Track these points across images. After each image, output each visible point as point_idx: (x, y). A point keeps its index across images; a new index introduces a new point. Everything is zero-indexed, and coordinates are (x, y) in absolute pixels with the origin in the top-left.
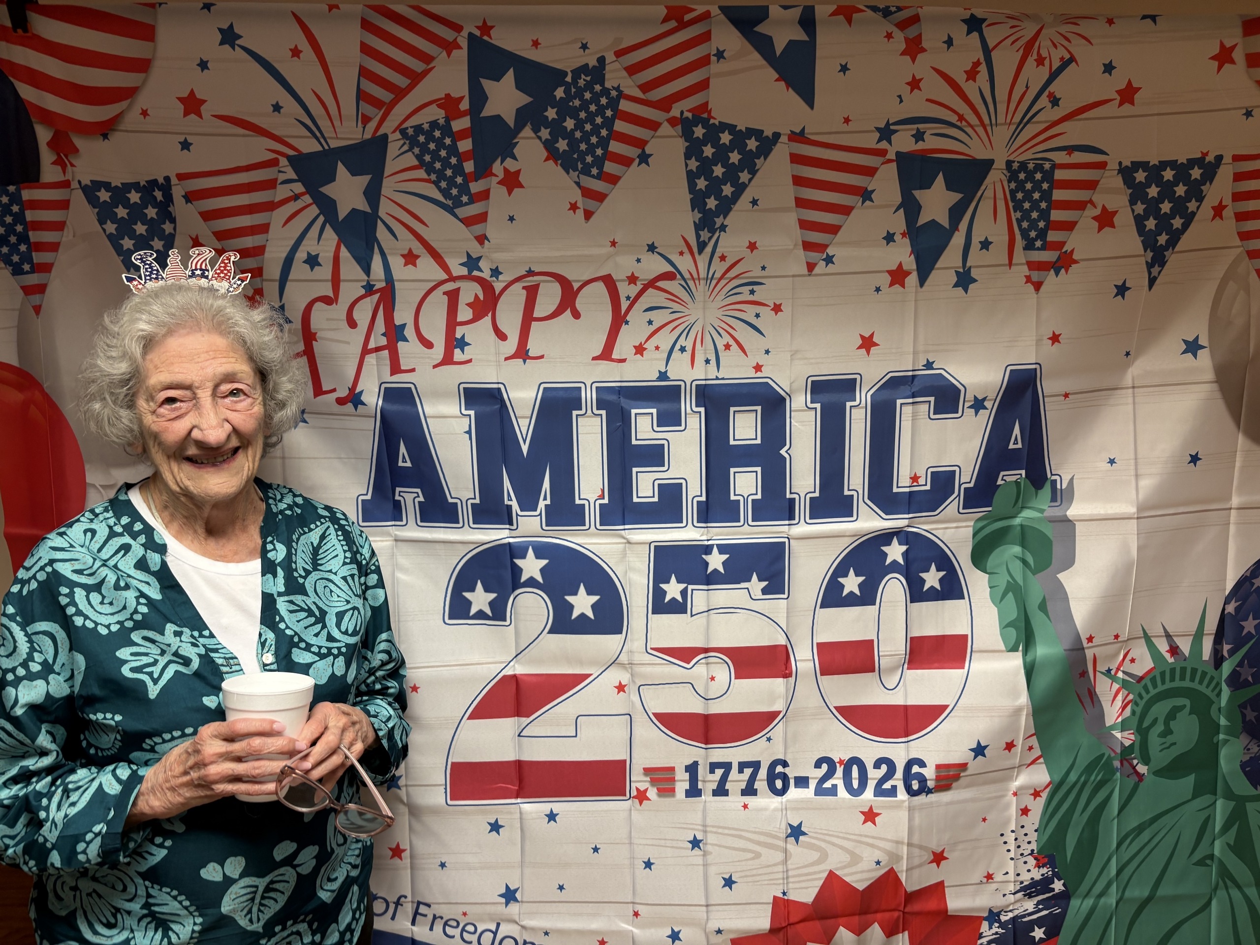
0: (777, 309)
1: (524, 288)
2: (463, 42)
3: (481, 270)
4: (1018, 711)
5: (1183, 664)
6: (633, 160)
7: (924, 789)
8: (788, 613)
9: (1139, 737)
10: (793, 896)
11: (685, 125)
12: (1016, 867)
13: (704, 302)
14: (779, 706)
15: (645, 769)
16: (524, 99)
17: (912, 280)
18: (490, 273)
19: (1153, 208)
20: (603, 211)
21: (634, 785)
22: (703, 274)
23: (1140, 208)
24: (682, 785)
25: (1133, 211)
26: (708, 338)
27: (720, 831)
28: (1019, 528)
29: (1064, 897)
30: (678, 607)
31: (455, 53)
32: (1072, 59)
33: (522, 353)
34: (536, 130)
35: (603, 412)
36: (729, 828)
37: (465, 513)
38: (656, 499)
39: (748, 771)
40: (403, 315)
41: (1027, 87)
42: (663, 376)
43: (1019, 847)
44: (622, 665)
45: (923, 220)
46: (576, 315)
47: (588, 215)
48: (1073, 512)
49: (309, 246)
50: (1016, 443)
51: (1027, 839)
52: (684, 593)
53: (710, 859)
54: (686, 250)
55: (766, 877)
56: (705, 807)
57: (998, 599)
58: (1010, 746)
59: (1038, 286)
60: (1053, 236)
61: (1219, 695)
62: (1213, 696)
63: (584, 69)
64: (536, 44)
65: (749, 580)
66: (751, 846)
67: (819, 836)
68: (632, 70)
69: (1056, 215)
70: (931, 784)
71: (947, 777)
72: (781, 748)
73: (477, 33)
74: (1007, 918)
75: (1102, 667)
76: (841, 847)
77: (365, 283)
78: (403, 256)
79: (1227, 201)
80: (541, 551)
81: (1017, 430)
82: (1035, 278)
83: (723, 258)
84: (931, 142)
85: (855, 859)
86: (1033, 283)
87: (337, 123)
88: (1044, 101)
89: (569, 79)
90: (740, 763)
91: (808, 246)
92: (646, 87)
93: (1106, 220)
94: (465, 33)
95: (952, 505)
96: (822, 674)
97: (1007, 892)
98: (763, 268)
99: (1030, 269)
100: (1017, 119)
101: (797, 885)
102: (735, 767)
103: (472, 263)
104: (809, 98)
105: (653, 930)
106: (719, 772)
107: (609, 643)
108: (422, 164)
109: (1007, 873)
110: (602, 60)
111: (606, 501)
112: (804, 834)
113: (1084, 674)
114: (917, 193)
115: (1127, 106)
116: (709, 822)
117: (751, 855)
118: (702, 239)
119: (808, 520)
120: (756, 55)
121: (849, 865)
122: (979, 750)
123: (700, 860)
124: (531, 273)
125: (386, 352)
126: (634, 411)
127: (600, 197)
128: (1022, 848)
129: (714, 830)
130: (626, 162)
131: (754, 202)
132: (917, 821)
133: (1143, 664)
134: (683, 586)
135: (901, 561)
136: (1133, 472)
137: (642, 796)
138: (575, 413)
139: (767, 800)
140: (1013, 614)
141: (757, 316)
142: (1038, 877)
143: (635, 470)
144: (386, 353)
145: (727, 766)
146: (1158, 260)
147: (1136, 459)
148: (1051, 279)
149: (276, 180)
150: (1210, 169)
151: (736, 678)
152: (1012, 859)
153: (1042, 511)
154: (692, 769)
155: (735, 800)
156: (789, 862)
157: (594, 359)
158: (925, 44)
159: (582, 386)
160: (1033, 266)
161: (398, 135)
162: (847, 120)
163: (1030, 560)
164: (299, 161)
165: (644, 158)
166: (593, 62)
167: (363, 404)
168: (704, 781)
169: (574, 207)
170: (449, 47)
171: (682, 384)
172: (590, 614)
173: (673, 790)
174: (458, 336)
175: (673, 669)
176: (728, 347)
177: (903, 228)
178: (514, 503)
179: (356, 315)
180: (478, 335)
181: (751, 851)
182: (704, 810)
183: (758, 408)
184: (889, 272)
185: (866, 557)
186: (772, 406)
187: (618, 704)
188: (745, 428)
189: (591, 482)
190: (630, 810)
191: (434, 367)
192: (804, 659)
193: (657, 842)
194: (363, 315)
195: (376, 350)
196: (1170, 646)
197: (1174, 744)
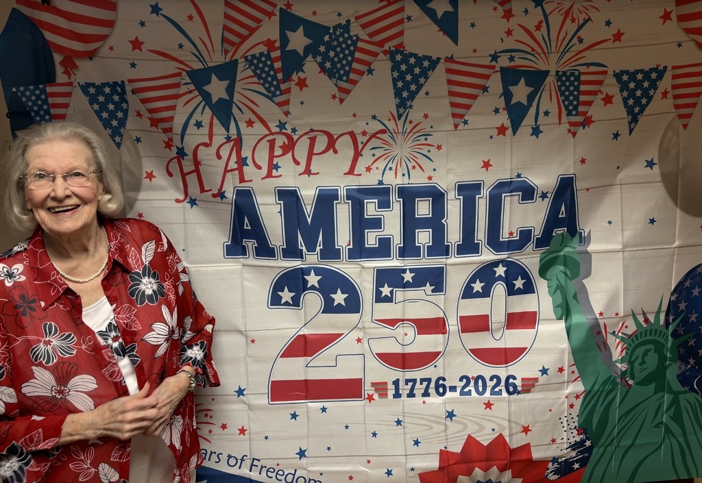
0: (439, 147)
1: (308, 138)
2: (277, 13)
3: (286, 129)
4: (563, 351)
6: (365, 72)
7: (516, 391)
8: (445, 302)
9: (629, 366)
10: (450, 449)
11: (391, 54)
12: (567, 435)
13: (401, 144)
14: (440, 349)
15: (372, 383)
16: (308, 41)
17: (509, 132)
18: (291, 130)
19: (632, 93)
20: (349, 99)
21: (366, 392)
22: (400, 130)
23: (625, 94)
24: (391, 392)
25: (622, 95)
26: (403, 163)
27: (411, 415)
28: (563, 257)
30: (388, 299)
31: (273, 18)
32: (589, 19)
33: (308, 171)
34: (314, 57)
35: (350, 202)
36: (415, 415)
37: (279, 253)
38: (377, 246)
39: (425, 384)
40: (246, 153)
41: (566, 34)
42: (381, 183)
44: (360, 329)
45: (514, 101)
46: (336, 152)
47: (341, 101)
48: (590, 248)
49: (197, 116)
50: (562, 215)
51: (573, 420)
52: (391, 292)
53: (406, 430)
54: (392, 118)
55: (436, 439)
56: (403, 403)
57: (552, 293)
58: (561, 370)
59: (574, 134)
60: (581, 109)
62: (664, 343)
63: (339, 26)
64: (314, 13)
65: (425, 286)
66: (427, 423)
67: (462, 417)
68: (364, 26)
69: (582, 98)
70: (519, 389)
71: (528, 385)
72: (442, 371)
73: (285, 8)
74: (562, 460)
76: (474, 422)
77: (226, 136)
78: (246, 122)
79: (669, 89)
80: (318, 271)
81: (563, 208)
82: (573, 130)
84: (518, 62)
85: (482, 428)
86: (572, 133)
87: (212, 54)
88: (575, 40)
89: (331, 31)
90: (421, 379)
91: (454, 115)
92: (371, 35)
93: (608, 100)
94: (278, 8)
95: (530, 247)
96: (462, 332)
97: (563, 448)
98: (432, 127)
99: (570, 126)
100: (561, 50)
101: (452, 443)
102: (418, 381)
103: (282, 125)
104: (455, 40)
105: (378, 470)
106: (410, 384)
107: (354, 317)
108: (256, 75)
109: (563, 438)
110: (348, 21)
111: (351, 247)
112: (455, 416)
113: (599, 333)
114: (511, 88)
115: (617, 42)
116: (406, 411)
117: (428, 428)
118: (400, 113)
119: (456, 256)
120: (428, 19)
121: (478, 431)
122: (544, 371)
123: (402, 431)
124: (312, 130)
125: (237, 171)
126: (366, 201)
127: (348, 92)
128: (570, 425)
129: (408, 415)
130: (361, 73)
131: (427, 93)
132: (513, 408)
134: (391, 289)
135: (503, 275)
136: (620, 228)
137: (370, 398)
138: (335, 202)
139: (435, 399)
140: (560, 300)
141: (429, 151)
142: (578, 440)
143: (366, 231)
145: (414, 381)
146: (634, 119)
147: (622, 221)
148: (580, 130)
149: (180, 83)
150: (661, 73)
151: (418, 334)
152: (565, 431)
153: (575, 248)
154: (396, 383)
155: (419, 399)
156: (447, 431)
157: (345, 174)
158: (513, 13)
159: (339, 188)
160: (571, 124)
161: (243, 60)
162: (475, 51)
163: (569, 273)
164: (193, 74)
165: (370, 72)
166: (344, 22)
167: (226, 197)
168: (402, 389)
169: (334, 97)
170: (270, 15)
171: (391, 186)
172: (343, 304)
173: (387, 394)
174: (275, 163)
175: (386, 331)
176: (414, 167)
177: (503, 105)
178: (304, 249)
179: (221, 152)
180: (285, 162)
181: (427, 426)
182: (403, 405)
183: (431, 199)
184: (497, 128)
185: (485, 274)
186: (438, 198)
187: (357, 348)
188: (423, 209)
189: (343, 237)
190: (364, 406)
191: (262, 179)
192: (453, 324)
193: (378, 422)
194: (225, 153)
195: (232, 170)
196: (645, 319)
197: (646, 368)
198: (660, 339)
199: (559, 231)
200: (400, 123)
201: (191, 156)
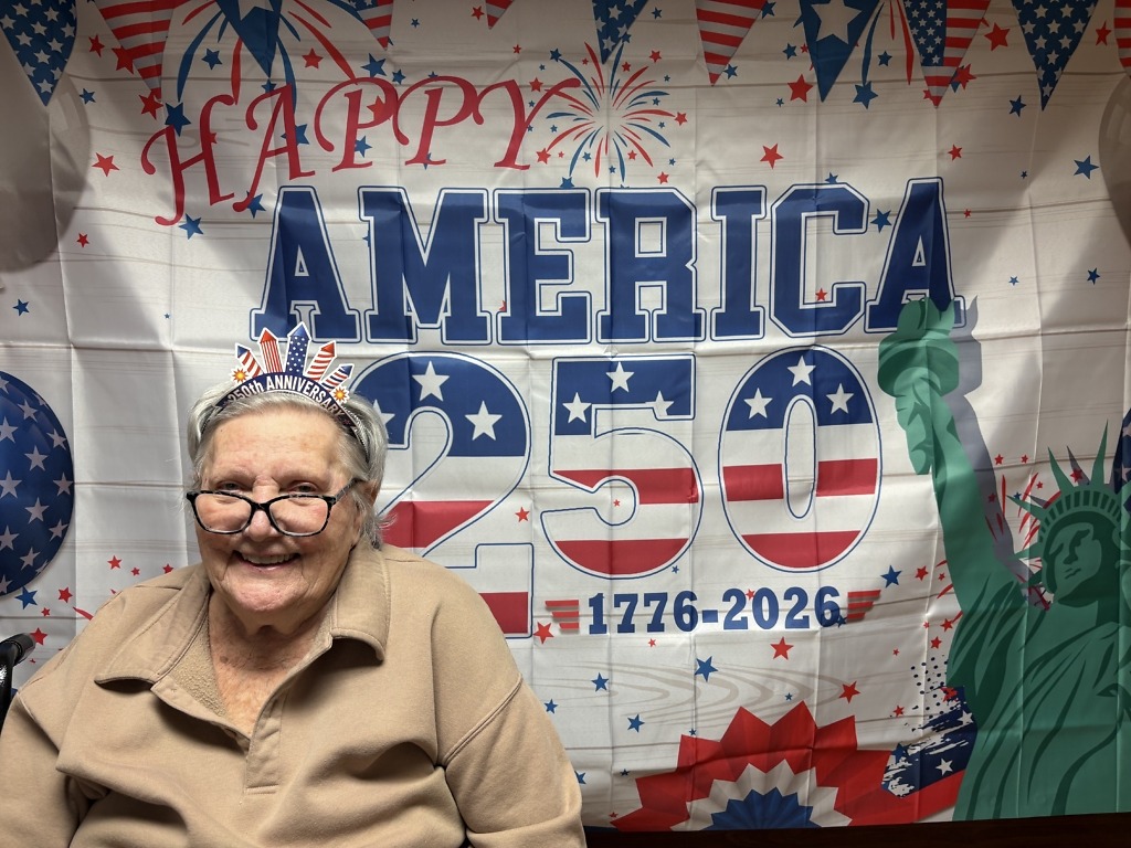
0: (681, 119)
1: (426, 92)
3: (384, 74)
4: (929, 535)
5: (1087, 488)
7: (836, 620)
8: (693, 434)
9: (1046, 565)
10: (701, 735)
12: (926, 701)
13: (608, 109)
14: (684, 533)
15: (547, 602)
17: (813, 93)
18: (392, 77)
19: (1041, 28)
20: (506, 17)
21: (536, 621)
22: (607, 82)
23: (1029, 27)
24: (586, 621)
25: (1023, 30)
26: (612, 147)
27: (626, 669)
28: (924, 350)
29: (972, 730)
30: (581, 428)
33: (423, 157)
35: (506, 221)
36: (635, 666)
37: (363, 326)
38: (559, 314)
39: (655, 604)
40: (303, 117)
42: (567, 184)
43: (929, 680)
44: (524, 489)
45: (822, 35)
46: (479, 120)
47: (492, 21)
48: (978, 331)
49: (209, 43)
50: (919, 260)
51: (937, 671)
52: (588, 412)
53: (615, 699)
54: (589, 58)
55: (673, 717)
56: (610, 644)
57: (906, 422)
58: (922, 573)
59: (937, 101)
60: (949, 52)
61: (1119, 519)
62: (1113, 520)
65: (654, 399)
66: (658, 684)
67: (730, 672)
69: (951, 32)
70: (843, 613)
71: (860, 606)
72: (688, 579)
74: (915, 752)
75: (1011, 492)
76: (751, 683)
77: (265, 83)
78: (305, 57)
79: (1110, 26)
80: (442, 367)
81: (920, 247)
82: (934, 93)
83: (626, 67)
85: (765, 693)
86: (932, 98)
90: (646, 595)
91: (710, 57)
93: (998, 38)
95: (858, 324)
96: (729, 500)
97: (917, 727)
98: (667, 79)
99: (929, 84)
101: (707, 724)
102: (641, 599)
103: (375, 66)
106: (625, 605)
107: (510, 465)
109: (917, 707)
111: (508, 314)
112: (714, 670)
113: (993, 498)
114: (816, 7)
116: (615, 660)
117: (659, 694)
118: (605, 48)
119: (714, 337)
121: (758, 700)
122: (892, 577)
123: (605, 701)
125: (287, 154)
126: (537, 220)
127: (504, 4)
128: (932, 681)
129: (619, 668)
131: (657, 13)
132: (829, 652)
133: (1050, 489)
134: (587, 405)
135: (808, 382)
136: (1035, 291)
137: (544, 633)
138: (477, 220)
139: (675, 636)
140: (922, 436)
141: (662, 125)
142: (947, 710)
143: (538, 282)
144: (285, 155)
145: (632, 599)
146: (1049, 80)
147: (1037, 277)
148: (949, 95)
151: (641, 503)
152: (922, 693)
154: (596, 602)
155: (641, 637)
156: (698, 700)
157: (497, 165)
159: (484, 192)
160: (930, 81)
163: (937, 381)
167: (262, 209)
168: (609, 616)
169: (478, 13)
171: (587, 192)
172: (492, 435)
173: (576, 627)
174: (359, 138)
175: (576, 493)
176: (632, 155)
177: (803, 42)
178: (414, 315)
179: (256, 116)
180: (379, 138)
181: (658, 690)
182: (610, 648)
183: (664, 219)
184: (792, 85)
185: (772, 376)
186: (678, 217)
187: (519, 532)
188: (651, 240)
189: (493, 294)
190: (532, 648)
191: (334, 170)
192: (710, 484)
193: (560, 683)
194: (263, 116)
195: (278, 152)
196: (1075, 471)
197: (1079, 570)
198: (1104, 512)
199: (915, 296)
200: (606, 69)
201: (195, 125)
